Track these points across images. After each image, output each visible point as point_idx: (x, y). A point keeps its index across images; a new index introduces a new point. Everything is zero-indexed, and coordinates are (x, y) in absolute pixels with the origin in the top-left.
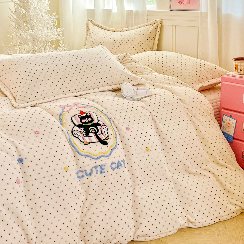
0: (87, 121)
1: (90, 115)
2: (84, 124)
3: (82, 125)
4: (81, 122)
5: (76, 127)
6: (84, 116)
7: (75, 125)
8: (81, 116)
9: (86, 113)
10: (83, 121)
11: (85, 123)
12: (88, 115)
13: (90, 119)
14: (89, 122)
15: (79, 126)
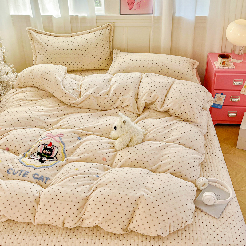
0: (46, 153)
1: (53, 150)
2: (43, 154)
3: (42, 154)
4: (43, 151)
5: (37, 153)
6: (48, 148)
7: (38, 152)
8: (46, 146)
9: (52, 146)
10: (44, 151)
11: (45, 154)
12: (52, 148)
13: (50, 153)
14: (48, 154)
15: (38, 153)
